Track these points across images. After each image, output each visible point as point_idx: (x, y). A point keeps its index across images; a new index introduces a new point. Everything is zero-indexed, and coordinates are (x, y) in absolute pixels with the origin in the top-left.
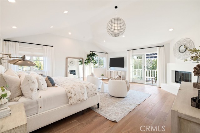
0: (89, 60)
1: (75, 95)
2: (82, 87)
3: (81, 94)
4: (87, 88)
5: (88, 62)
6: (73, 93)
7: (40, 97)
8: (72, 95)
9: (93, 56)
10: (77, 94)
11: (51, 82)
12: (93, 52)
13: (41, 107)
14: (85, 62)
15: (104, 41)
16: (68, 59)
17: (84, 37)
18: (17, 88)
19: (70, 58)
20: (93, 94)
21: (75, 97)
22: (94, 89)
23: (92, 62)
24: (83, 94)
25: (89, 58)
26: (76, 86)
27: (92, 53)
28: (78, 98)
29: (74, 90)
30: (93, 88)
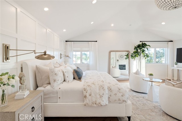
0: (136, 53)
1: (90, 95)
2: (102, 87)
3: (98, 96)
4: (110, 89)
5: (135, 56)
6: (89, 92)
7: (60, 88)
8: (88, 95)
9: (143, 47)
10: (93, 95)
11: (77, 76)
12: (144, 42)
13: (59, 98)
14: (132, 56)
15: (163, 23)
16: (111, 53)
17: (130, 25)
18: (47, 77)
19: (113, 51)
20: (119, 100)
21: (90, 97)
22: (121, 94)
23: (142, 55)
24: (101, 97)
25: (137, 50)
26: (95, 85)
27: (142, 43)
28: (94, 100)
29: (90, 89)
30: (120, 92)
